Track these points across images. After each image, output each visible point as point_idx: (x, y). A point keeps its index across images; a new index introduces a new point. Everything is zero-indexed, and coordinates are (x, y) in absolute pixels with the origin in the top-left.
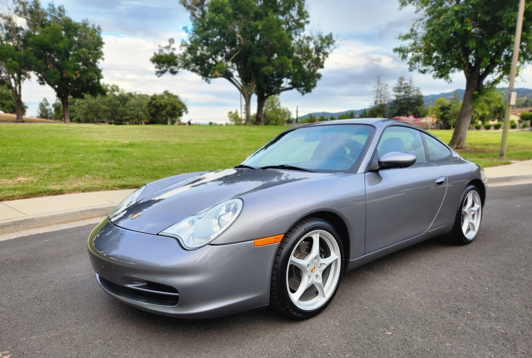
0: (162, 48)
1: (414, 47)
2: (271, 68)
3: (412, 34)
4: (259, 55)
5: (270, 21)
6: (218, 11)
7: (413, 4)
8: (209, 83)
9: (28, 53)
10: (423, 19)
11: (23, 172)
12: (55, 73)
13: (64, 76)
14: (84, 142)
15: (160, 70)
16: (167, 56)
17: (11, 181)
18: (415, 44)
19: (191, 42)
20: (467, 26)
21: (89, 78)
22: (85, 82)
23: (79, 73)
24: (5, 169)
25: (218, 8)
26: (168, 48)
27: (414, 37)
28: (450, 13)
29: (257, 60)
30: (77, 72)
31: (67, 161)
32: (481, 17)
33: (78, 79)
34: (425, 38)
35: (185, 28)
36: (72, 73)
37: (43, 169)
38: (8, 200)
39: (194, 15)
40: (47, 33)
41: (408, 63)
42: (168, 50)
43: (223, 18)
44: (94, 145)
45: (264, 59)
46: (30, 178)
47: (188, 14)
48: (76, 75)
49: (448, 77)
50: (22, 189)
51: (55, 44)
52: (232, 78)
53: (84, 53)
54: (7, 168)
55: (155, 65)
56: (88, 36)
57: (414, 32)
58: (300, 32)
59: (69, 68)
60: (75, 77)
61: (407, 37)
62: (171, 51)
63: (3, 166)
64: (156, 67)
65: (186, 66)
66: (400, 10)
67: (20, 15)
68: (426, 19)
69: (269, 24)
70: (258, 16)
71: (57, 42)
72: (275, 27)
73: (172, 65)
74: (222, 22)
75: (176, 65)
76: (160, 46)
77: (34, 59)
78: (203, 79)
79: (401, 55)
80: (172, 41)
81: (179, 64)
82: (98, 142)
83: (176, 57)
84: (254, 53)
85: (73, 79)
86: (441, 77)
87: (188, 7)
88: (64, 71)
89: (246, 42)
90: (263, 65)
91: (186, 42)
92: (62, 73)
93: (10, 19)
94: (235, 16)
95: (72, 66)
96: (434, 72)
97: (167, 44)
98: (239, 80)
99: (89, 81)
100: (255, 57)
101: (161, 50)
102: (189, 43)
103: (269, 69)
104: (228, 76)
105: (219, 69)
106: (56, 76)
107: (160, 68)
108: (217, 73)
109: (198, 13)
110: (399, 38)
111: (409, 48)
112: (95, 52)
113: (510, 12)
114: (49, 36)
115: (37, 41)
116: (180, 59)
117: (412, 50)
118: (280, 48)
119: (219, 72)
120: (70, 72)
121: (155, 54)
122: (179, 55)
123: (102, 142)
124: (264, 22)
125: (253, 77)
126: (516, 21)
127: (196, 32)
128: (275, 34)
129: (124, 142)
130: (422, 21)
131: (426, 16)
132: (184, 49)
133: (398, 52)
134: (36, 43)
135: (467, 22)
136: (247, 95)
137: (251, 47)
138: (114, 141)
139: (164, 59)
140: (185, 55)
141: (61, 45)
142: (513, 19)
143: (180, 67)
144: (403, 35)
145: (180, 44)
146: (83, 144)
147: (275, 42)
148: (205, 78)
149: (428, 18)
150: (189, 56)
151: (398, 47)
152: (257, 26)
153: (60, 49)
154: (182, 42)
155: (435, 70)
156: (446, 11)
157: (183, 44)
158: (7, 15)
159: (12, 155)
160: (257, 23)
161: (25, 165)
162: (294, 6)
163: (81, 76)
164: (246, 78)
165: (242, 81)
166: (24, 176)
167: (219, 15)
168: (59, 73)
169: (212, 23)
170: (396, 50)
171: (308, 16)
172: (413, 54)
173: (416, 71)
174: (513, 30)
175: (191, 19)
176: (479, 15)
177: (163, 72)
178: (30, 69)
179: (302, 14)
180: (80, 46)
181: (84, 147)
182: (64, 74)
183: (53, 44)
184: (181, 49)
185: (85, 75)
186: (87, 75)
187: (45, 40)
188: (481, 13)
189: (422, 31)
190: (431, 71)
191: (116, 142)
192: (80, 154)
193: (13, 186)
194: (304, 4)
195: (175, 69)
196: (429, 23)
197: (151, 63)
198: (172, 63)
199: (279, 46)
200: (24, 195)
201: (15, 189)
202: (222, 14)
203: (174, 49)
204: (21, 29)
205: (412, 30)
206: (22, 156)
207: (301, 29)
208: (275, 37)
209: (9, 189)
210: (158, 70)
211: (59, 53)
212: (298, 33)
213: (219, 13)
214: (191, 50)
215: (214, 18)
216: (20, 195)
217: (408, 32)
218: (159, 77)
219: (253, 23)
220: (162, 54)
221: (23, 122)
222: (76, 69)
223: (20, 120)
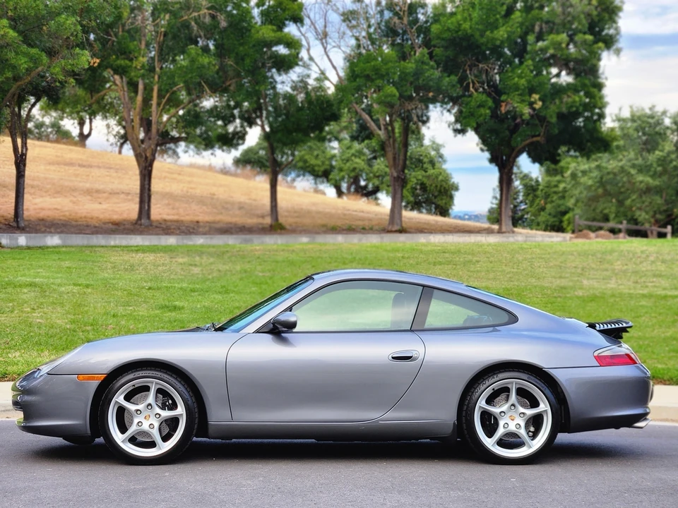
9: (423, 63)
12: (481, 106)
13: (503, 109)
21: (564, 110)
22: (554, 120)
23: (540, 99)
30: (536, 96)
33: (536, 115)
36: (523, 101)
48: (531, 104)
51: (488, 34)
53: (557, 45)
59: (517, 88)
60: (527, 111)
71: (494, 27)
77: (437, 73)
85: (522, 115)
88: (503, 97)
92: (498, 103)
99: (561, 116)
106: (482, 111)
114: (476, 15)
115: (449, 29)
120: (517, 98)
134: (446, 35)
141: (501, 33)
153: (498, 43)
163: (545, 107)
168: (490, 103)
178: (427, 101)
182: (503, 104)
183: (483, 33)
185: (557, 101)
186: (562, 102)
187: (466, 26)
221: (402, 231)
222: (532, 90)
223: (396, 227)
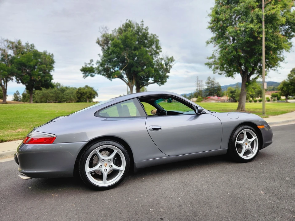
0: (87, 64)
1: (214, 62)
2: (143, 73)
3: (213, 56)
4: (137, 67)
5: (142, 51)
6: (116, 46)
7: (213, 43)
8: (111, 81)
9: (13, 67)
10: (218, 50)
11: (19, 127)
12: (27, 77)
13: (32, 78)
14: (47, 111)
15: (85, 75)
16: (89, 68)
17: (14, 131)
18: (215, 61)
19: (102, 61)
20: (239, 53)
21: (45, 79)
22: (44, 81)
24: (9, 126)
25: (116, 45)
26: (89, 64)
27: (214, 58)
28: (230, 47)
29: (136, 69)
30: (39, 77)
31: (41, 121)
32: (245, 49)
33: (39, 80)
34: (219, 59)
35: (99, 55)
36: (37, 77)
37: (29, 125)
38: (15, 140)
39: (103, 48)
40: (24, 57)
41: (213, 70)
42: (90, 65)
43: (119, 49)
44: (53, 113)
45: (140, 69)
46: (24, 130)
47: (100, 48)
48: (39, 78)
49: (233, 77)
50: (22, 135)
51: (29, 63)
52: (123, 78)
53: (44, 67)
54: (10, 125)
55: (82, 72)
56: (47, 59)
57: (214, 56)
58: (157, 56)
59: (35, 74)
60: (38, 79)
61: (211, 58)
62: (91, 65)
63: (8, 124)
64: (83, 74)
65: (99, 73)
66: (207, 46)
67: (10, 49)
68: (219, 50)
69: (142, 52)
70: (136, 49)
71: (30, 62)
72: (145, 53)
73: (91, 72)
74: (118, 51)
75: (94, 72)
76: (85, 63)
77: (16, 70)
78: (108, 79)
79: (209, 66)
80: (92, 61)
81: (96, 72)
82: (55, 111)
83: (94, 69)
84: (135, 66)
85: (37, 80)
86: (229, 76)
87: (101, 45)
88: (32, 76)
89: (130, 61)
90: (139, 72)
91: (99, 61)
92: (31, 77)
93: (4, 51)
94: (125, 49)
95: (37, 74)
96: (226, 74)
97: (89, 62)
98: (127, 79)
99: (45, 81)
100: (135, 68)
101: (86, 65)
102: (101, 61)
103: (142, 74)
104: (121, 77)
105: (117, 74)
106: (27, 79)
107: (85, 74)
108: (116, 76)
109: (106, 47)
110: (207, 59)
111: (212, 63)
112: (50, 66)
113: (258, 46)
114: (25, 59)
115: (19, 61)
116: (96, 69)
117: (214, 64)
118: (148, 63)
119: (117, 75)
121: (83, 67)
122: (95, 67)
123: (57, 111)
124: (139, 51)
125: (134, 78)
126: (262, 50)
127: (104, 56)
128: (145, 57)
129: (69, 111)
130: (217, 51)
131: (219, 48)
132: (98, 64)
133: (207, 65)
134: (18, 62)
135: (239, 51)
136: (131, 87)
137: (133, 63)
138: (63, 110)
139: (87, 70)
140: (98, 67)
141: (32, 63)
142: (260, 50)
143: (95, 73)
144: (209, 57)
145: (96, 62)
146: (47, 113)
147: (145, 61)
148: (109, 79)
149: (220, 49)
150: (101, 68)
151: (207, 62)
152: (136, 53)
153: (31, 65)
154: (97, 61)
155: (226, 73)
156: (228, 46)
157: (98, 62)
158: (3, 49)
159: (11, 119)
160: (136, 52)
161: (19, 123)
162: (154, 44)
163: (41, 79)
164: (130, 78)
165: (128, 80)
166: (21, 129)
167: (117, 48)
168: (29, 77)
169: (113, 52)
170: (206, 64)
171: (161, 49)
172: (214, 66)
173: (217, 74)
174: (261, 54)
175: (102, 50)
176: (244, 48)
177: (86, 76)
178: (13, 76)
179: (158, 48)
180: (41, 63)
181: (48, 114)
183: (27, 63)
184: (97, 65)
185: (44, 78)
187: (23, 61)
188: (245, 47)
189: (218, 55)
190: (224, 74)
191: (65, 111)
192: (47, 117)
193: (16, 134)
194: (158, 43)
195: (93, 74)
196: (221, 52)
197: (81, 71)
198: (92, 71)
199: (147, 62)
200: (23, 138)
201: (18, 135)
202: (118, 48)
203: (93, 65)
204: (10, 55)
205: (213, 55)
206: (16, 119)
207: (158, 55)
208: (145, 58)
209: (15, 135)
210: (84, 75)
211: (30, 67)
212: (156, 56)
213: (116, 47)
214: (102, 65)
215: (114, 50)
216: (21, 138)
217: (211, 56)
218: (84, 78)
219: (134, 52)
220: (86, 67)
221: (6, 103)
222: (39, 75)
223: (5, 102)
